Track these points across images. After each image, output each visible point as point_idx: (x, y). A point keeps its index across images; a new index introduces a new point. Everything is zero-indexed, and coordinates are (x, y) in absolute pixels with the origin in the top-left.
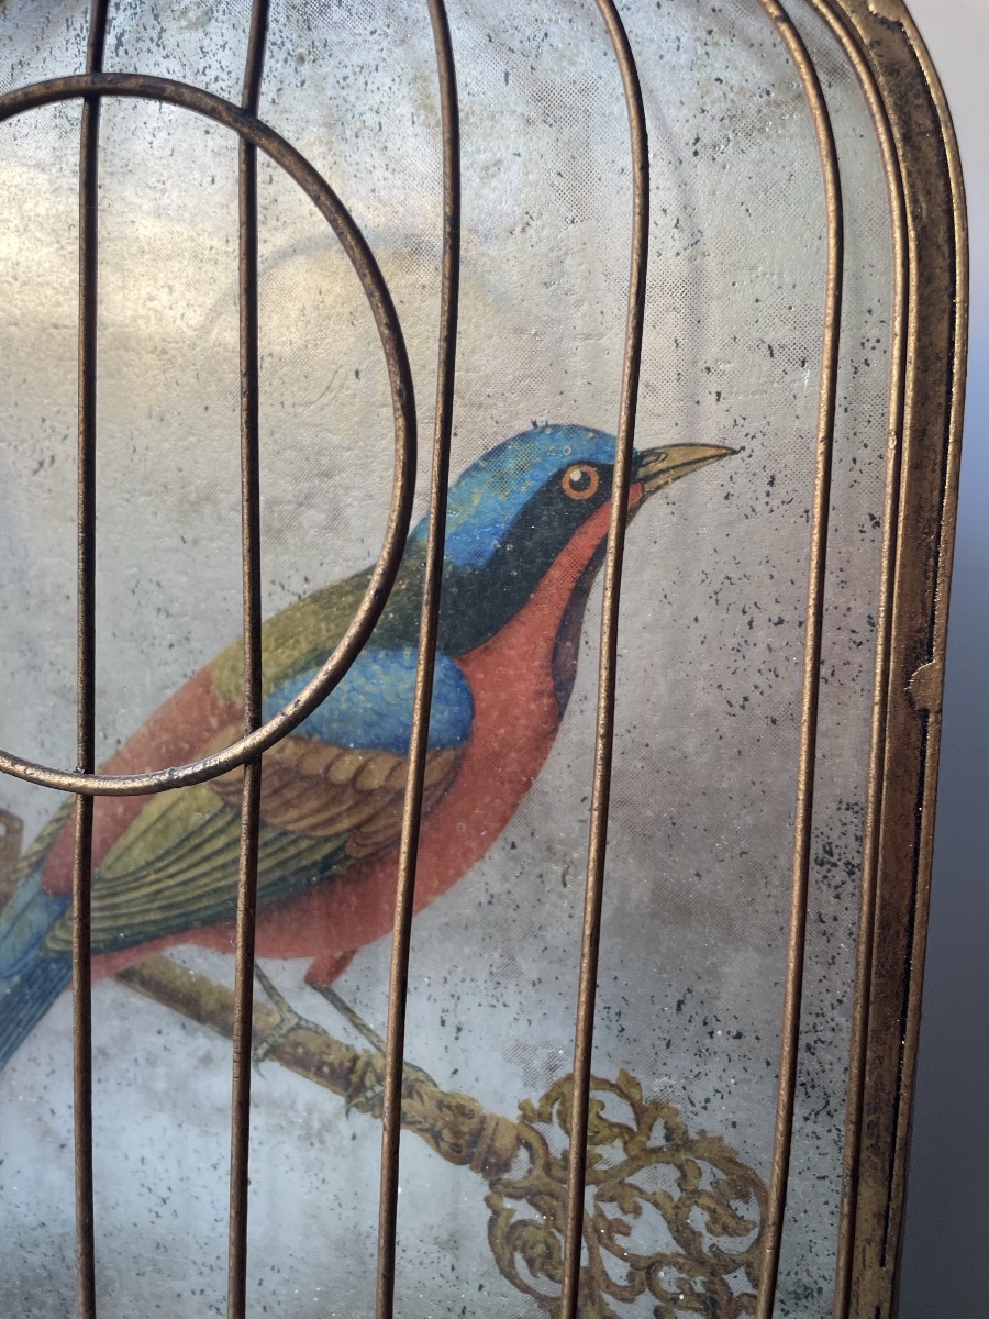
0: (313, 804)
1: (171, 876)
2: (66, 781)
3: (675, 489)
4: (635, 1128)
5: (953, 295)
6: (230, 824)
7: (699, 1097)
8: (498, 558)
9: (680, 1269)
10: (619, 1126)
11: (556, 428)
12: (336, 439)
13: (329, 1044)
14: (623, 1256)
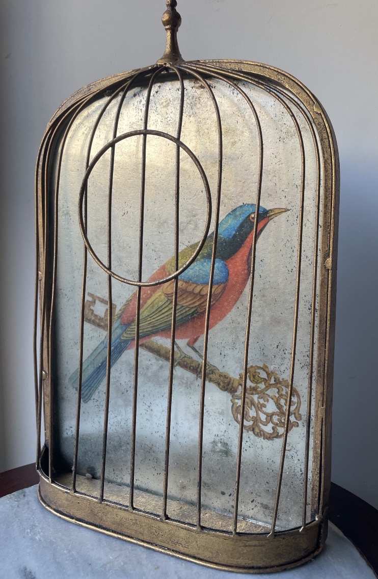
0: (190, 299)
1: (154, 319)
2: (135, 283)
3: (276, 219)
4: (267, 378)
5: (332, 175)
6: (169, 304)
7: (282, 370)
8: (235, 235)
9: (278, 415)
10: (263, 378)
11: (248, 204)
12: (197, 207)
13: (193, 361)
14: (264, 413)
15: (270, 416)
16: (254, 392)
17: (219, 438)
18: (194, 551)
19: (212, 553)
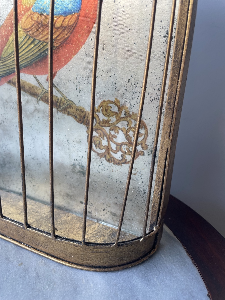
4: (118, 112)
7: (132, 104)
9: (127, 145)
10: (114, 112)
14: (115, 143)
15: (119, 146)
16: (106, 125)
17: (78, 162)
18: (52, 251)
19: (66, 254)
